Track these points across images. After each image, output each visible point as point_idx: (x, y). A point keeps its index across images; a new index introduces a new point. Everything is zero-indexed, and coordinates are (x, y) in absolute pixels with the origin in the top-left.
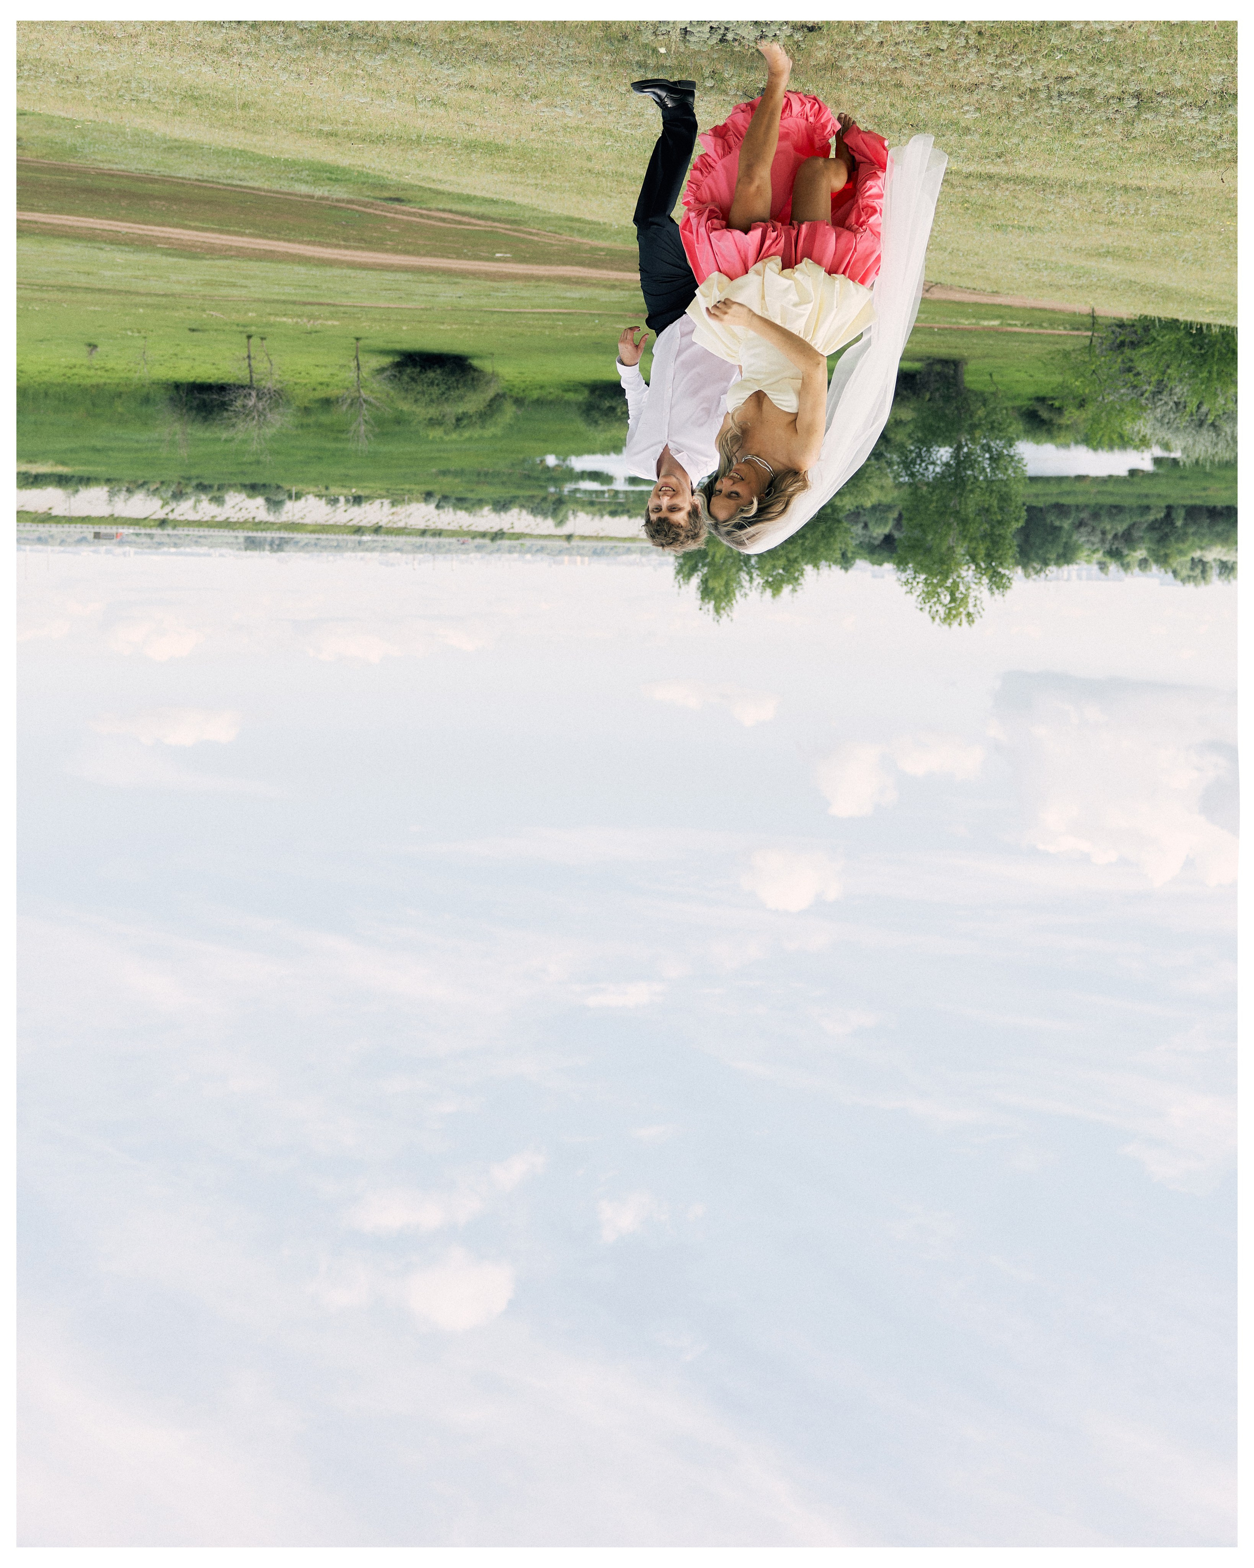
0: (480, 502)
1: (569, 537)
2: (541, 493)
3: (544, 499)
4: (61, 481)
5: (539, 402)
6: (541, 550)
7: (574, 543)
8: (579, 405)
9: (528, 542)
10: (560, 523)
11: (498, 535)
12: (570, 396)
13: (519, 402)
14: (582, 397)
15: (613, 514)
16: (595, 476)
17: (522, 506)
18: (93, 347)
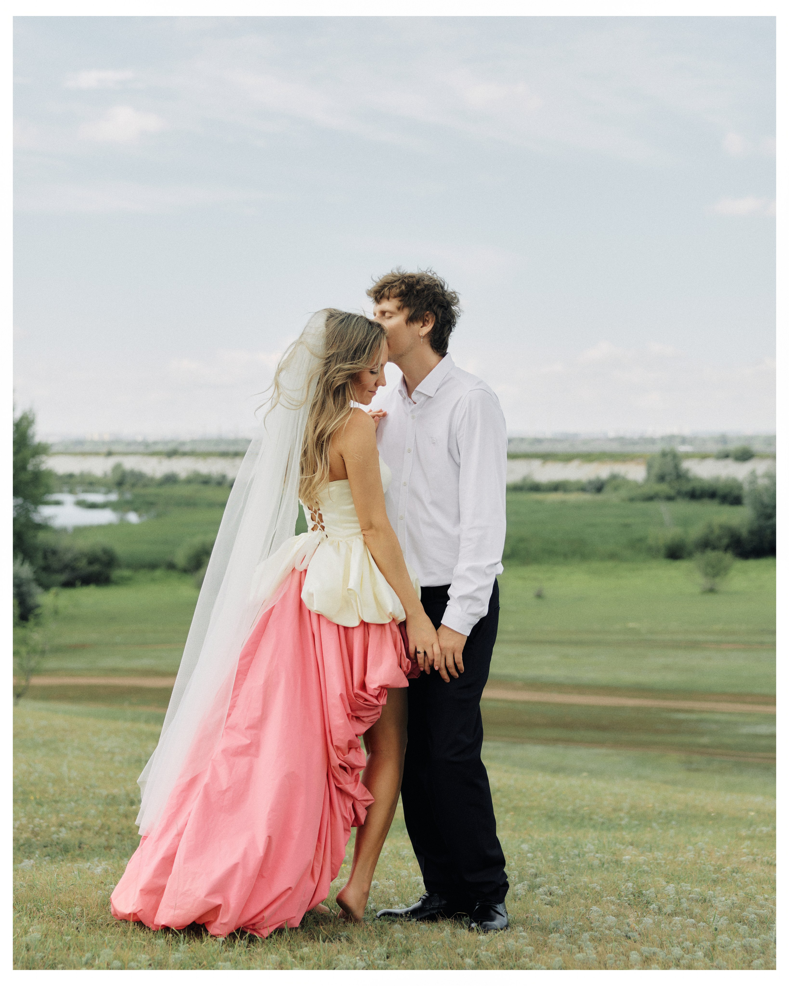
0: (189, 481)
1: (110, 454)
2: (139, 490)
3: (133, 485)
4: (536, 488)
5: (153, 566)
6: (129, 444)
7: (105, 449)
8: (119, 566)
9: (141, 449)
10: (118, 467)
11: (172, 454)
12: (126, 573)
13: (171, 566)
14: (116, 573)
15: (71, 476)
16: (93, 506)
17: (152, 480)
18: (539, 596)
